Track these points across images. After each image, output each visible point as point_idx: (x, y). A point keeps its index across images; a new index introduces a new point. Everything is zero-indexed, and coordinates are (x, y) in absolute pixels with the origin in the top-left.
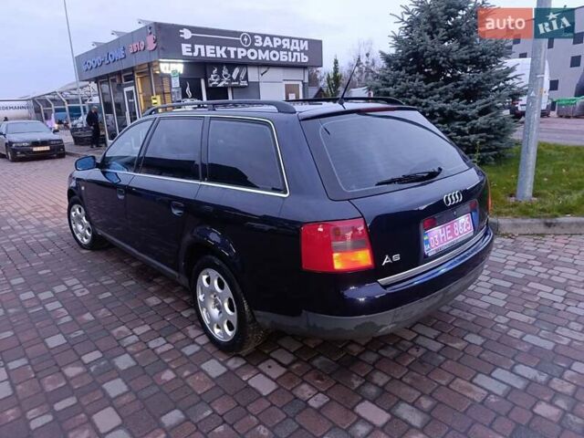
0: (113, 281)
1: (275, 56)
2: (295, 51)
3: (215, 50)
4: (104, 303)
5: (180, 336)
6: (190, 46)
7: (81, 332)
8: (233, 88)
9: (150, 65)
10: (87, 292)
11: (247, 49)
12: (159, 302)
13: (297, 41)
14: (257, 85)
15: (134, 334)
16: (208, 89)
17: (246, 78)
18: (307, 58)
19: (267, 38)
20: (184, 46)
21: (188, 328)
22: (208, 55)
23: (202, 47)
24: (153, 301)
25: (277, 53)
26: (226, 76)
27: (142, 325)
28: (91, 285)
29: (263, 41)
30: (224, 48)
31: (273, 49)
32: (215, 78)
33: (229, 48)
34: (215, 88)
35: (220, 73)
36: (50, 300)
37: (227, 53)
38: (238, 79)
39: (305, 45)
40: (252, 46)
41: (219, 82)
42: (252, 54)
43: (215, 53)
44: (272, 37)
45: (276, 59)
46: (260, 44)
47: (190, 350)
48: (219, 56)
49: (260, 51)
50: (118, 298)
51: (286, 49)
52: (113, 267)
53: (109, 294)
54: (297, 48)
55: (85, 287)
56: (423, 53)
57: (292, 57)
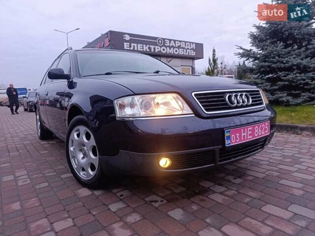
6: (129, 44)
11: (161, 47)
19: (172, 42)
20: (125, 44)
22: (139, 49)
23: (136, 45)
25: (178, 50)
30: (148, 46)
31: (175, 47)
37: (150, 48)
40: (164, 45)
42: (164, 50)
43: (143, 48)
44: (175, 41)
45: (177, 53)
46: (168, 45)
48: (145, 50)
49: (168, 48)
50: (52, 188)
51: (183, 48)
52: (59, 163)
53: (46, 184)
54: (189, 47)
55: (29, 178)
56: (282, 29)
57: (186, 52)
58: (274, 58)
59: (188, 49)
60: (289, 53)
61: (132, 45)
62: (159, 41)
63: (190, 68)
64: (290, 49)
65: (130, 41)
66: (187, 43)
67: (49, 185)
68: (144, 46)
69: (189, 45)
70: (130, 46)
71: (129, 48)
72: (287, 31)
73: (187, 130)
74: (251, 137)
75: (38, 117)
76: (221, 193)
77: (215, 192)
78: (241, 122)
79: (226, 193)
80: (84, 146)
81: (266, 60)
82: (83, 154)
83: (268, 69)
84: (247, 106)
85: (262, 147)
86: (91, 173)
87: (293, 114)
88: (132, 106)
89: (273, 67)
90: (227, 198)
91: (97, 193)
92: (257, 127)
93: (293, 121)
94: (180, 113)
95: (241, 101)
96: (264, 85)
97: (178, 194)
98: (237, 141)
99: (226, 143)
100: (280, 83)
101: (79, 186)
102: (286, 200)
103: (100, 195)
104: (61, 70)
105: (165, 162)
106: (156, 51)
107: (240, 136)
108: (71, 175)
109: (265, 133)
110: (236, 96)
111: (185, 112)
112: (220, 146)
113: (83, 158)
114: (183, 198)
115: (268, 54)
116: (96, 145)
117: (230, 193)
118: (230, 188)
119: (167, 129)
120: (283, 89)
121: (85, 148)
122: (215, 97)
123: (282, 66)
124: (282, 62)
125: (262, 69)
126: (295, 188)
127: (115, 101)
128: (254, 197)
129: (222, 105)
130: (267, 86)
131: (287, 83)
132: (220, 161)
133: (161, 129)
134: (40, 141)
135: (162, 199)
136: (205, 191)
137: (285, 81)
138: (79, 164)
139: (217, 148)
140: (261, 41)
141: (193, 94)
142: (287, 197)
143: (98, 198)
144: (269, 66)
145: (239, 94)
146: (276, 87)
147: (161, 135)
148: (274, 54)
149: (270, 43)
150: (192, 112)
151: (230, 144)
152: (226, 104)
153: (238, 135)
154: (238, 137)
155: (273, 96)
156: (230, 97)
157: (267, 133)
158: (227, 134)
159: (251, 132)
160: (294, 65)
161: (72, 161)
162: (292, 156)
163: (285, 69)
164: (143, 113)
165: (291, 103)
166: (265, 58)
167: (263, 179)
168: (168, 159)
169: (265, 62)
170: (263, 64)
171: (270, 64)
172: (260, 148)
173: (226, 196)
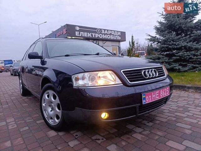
0: (33, 120)
4: (22, 134)
6: (78, 32)
10: (16, 126)
12: (55, 134)
18: (120, 38)
22: (85, 36)
23: (83, 33)
24: (52, 133)
28: (19, 122)
29: (105, 31)
30: (91, 34)
31: (108, 34)
39: (119, 33)
40: (101, 33)
44: (108, 30)
45: (109, 38)
46: (104, 33)
48: (89, 36)
49: (103, 35)
50: (31, 131)
51: (113, 35)
52: (35, 112)
53: (27, 128)
54: (117, 34)
55: (16, 123)
56: (174, 24)
57: (115, 37)
58: (170, 42)
59: (116, 35)
60: (179, 39)
61: (81, 33)
62: (97, 30)
63: (118, 47)
64: (180, 36)
65: (80, 31)
66: (115, 32)
67: (29, 129)
68: (89, 33)
69: (117, 33)
70: (80, 34)
71: (79, 35)
72: (178, 25)
73: (119, 94)
74: (158, 97)
75: (21, 81)
76: (140, 133)
77: (136, 132)
78: (152, 88)
79: (143, 133)
80: (52, 103)
81: (165, 43)
82: (52, 109)
83: (167, 49)
84: (155, 77)
85: (165, 103)
86: (57, 121)
87: (183, 78)
88: (83, 79)
89: (170, 48)
90: (144, 136)
91: (61, 134)
92: (162, 91)
93: (183, 83)
94: (113, 83)
95: (152, 75)
96: (164, 59)
97: (113, 134)
98: (150, 100)
99: (143, 102)
100: (174, 57)
101: (49, 129)
102: (181, 137)
103: (63, 135)
104: (36, 53)
105: (104, 115)
106: (96, 37)
107: (152, 97)
108: (43, 121)
109: (167, 94)
110: (148, 71)
111: (117, 83)
112: (140, 104)
113: (51, 111)
114: (116, 137)
115: (166, 40)
116: (59, 103)
117: (145, 133)
118: (145, 129)
119: (106, 94)
120: (176, 61)
121: (53, 104)
122: (136, 73)
123: (175, 47)
124: (175, 45)
125: (163, 49)
126: (187, 129)
127: (73, 76)
128: (161, 135)
129: (140, 77)
130: (166, 59)
131: (178, 58)
132: (139, 113)
133: (102, 94)
134: (22, 96)
135: (102, 138)
136: (130, 132)
137: (178, 56)
138: (48, 115)
139: (137, 105)
140: (162, 31)
141: (122, 71)
142: (181, 135)
143: (61, 137)
144: (167, 47)
145: (150, 70)
146: (172, 60)
147: (103, 98)
148: (170, 40)
149: (167, 33)
150: (121, 83)
151: (145, 102)
152: (143, 77)
153: (150, 96)
154: (150, 98)
155: (170, 65)
156: (145, 72)
157: (168, 94)
158: (143, 97)
159: (158, 95)
160: (182, 46)
161: (44, 112)
162: (183, 106)
163: (177, 49)
164: (90, 84)
165: (181, 70)
166: (165, 42)
167: (166, 122)
168: (106, 113)
169: (165, 44)
170: (163, 46)
171: (168, 46)
172: (164, 103)
173: (144, 135)
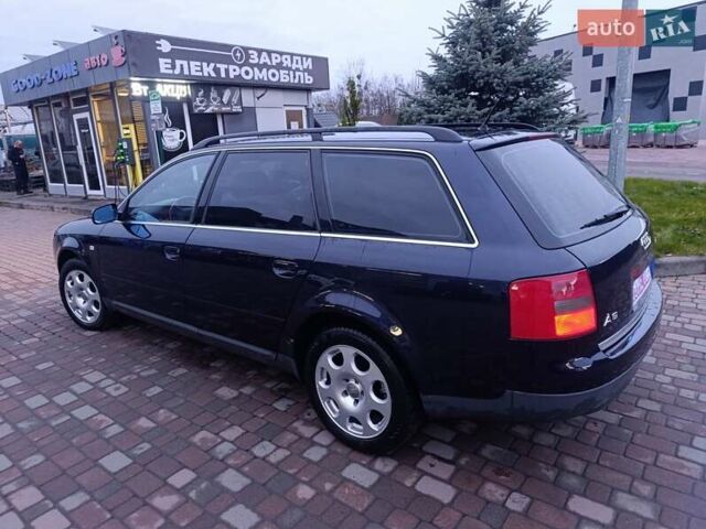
0: (153, 371)
1: (274, 75)
2: (298, 70)
3: (202, 67)
4: (159, 402)
5: (290, 437)
6: (169, 61)
7: (146, 446)
8: (223, 114)
9: (112, 86)
10: (124, 389)
11: (241, 66)
12: (235, 394)
13: (299, 58)
14: (251, 111)
15: (224, 440)
16: (192, 115)
17: (240, 102)
18: (311, 79)
19: (264, 54)
20: (162, 61)
21: (295, 424)
22: (193, 73)
23: (185, 63)
24: (226, 392)
25: (277, 73)
26: (215, 99)
27: (229, 427)
28: (125, 378)
29: (259, 57)
30: (212, 65)
31: (272, 67)
32: (201, 102)
33: (218, 65)
34: (202, 115)
35: (206, 95)
36: (74, 406)
37: (217, 70)
38: (229, 103)
39: (308, 64)
40: (246, 63)
41: (207, 107)
42: (247, 73)
43: (202, 71)
44: (269, 53)
45: (275, 79)
46: (256, 61)
47: (315, 454)
48: (206, 74)
49: (256, 69)
50: (174, 393)
51: (289, 69)
52: (142, 352)
53: (158, 389)
54: (300, 66)
55: (117, 382)
56: (474, 74)
57: (294, 77)
61: (178, 63)
62: (235, 52)
63: (303, 109)
65: (172, 55)
66: (295, 58)
69: (300, 62)
70: (174, 67)
71: (171, 72)
103: (253, 393)
140: (441, 90)
143: (251, 398)
